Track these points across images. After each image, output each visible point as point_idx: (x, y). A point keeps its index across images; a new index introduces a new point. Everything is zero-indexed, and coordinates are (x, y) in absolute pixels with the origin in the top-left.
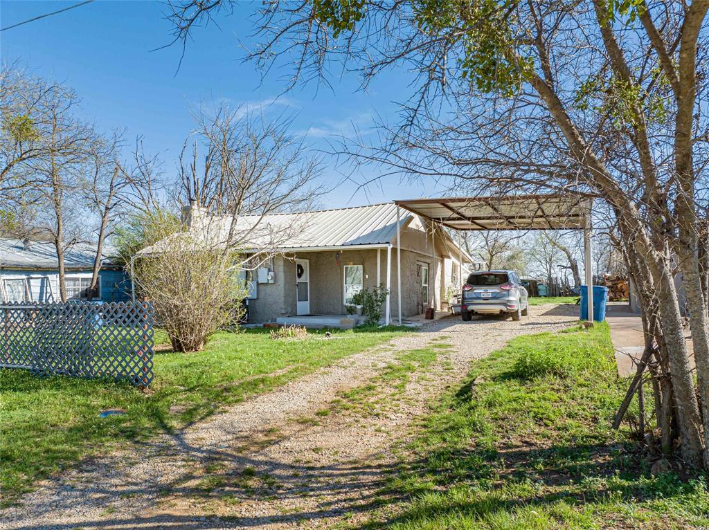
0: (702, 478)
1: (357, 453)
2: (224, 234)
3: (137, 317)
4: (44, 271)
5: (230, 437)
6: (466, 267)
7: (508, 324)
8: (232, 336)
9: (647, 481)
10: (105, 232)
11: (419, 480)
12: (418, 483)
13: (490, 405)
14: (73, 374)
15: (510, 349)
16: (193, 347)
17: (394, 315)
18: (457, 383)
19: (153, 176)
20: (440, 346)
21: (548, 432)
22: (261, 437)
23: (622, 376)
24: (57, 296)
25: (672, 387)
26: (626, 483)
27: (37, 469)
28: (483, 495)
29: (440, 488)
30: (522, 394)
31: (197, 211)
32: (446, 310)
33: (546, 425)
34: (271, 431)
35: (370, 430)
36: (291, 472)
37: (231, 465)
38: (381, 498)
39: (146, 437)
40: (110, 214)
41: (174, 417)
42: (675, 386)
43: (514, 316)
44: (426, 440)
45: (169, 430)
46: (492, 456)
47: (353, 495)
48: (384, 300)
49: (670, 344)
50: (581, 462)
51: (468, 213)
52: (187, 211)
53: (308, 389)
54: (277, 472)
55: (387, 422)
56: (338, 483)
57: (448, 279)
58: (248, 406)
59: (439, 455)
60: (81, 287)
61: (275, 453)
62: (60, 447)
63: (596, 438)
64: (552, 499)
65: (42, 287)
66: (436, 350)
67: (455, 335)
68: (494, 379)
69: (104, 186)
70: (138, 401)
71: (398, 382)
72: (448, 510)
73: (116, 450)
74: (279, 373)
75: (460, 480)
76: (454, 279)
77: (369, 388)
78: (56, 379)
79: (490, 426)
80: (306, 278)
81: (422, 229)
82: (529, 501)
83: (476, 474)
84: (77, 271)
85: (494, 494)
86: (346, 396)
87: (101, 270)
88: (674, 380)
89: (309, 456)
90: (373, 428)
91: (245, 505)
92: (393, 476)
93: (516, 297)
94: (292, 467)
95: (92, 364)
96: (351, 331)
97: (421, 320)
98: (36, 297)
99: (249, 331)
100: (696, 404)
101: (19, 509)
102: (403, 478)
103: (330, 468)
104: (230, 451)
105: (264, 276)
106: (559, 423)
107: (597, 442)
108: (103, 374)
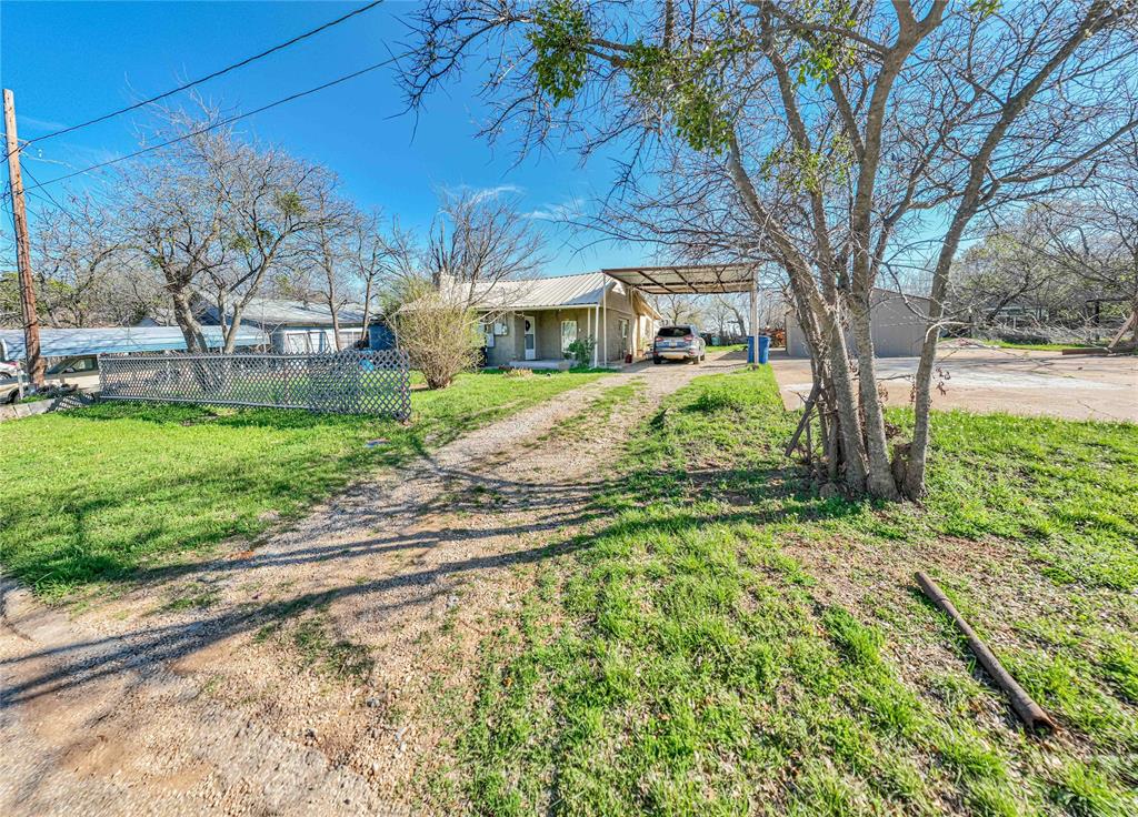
0: (867, 500)
1: (571, 473)
2: (465, 296)
3: (395, 362)
4: (323, 326)
5: (466, 459)
6: (656, 322)
7: (690, 367)
8: (474, 375)
9: (818, 502)
10: (371, 295)
11: (622, 497)
12: (620, 499)
13: (679, 432)
14: (344, 411)
15: (692, 387)
16: (443, 385)
17: (601, 360)
18: (651, 414)
19: (408, 247)
20: (637, 384)
21: (729, 457)
22: (493, 459)
23: (788, 409)
24: (334, 348)
25: (839, 421)
26: (799, 504)
27: (311, 496)
28: (677, 512)
29: (639, 504)
30: (705, 423)
31: (444, 276)
32: (641, 356)
33: (727, 450)
34: (500, 453)
35: (582, 452)
36: (515, 488)
37: (466, 483)
38: (589, 512)
39: (406, 463)
40: (374, 279)
41: (430, 444)
42: (842, 422)
43: (695, 361)
44: (627, 462)
45: (426, 456)
46: (682, 476)
47: (567, 509)
48: (593, 348)
49: (839, 385)
50: (758, 485)
51: (658, 280)
52: (436, 277)
53: (532, 419)
54: (504, 489)
55: (595, 445)
56: (554, 498)
57: (643, 332)
58: (482, 433)
59: (638, 475)
60: (354, 339)
61: (503, 473)
62: (331, 476)
63: (770, 463)
64: (736, 518)
65: (321, 339)
66: (634, 387)
67: (648, 375)
68: (681, 411)
69: (367, 255)
70: (399, 432)
71: (603, 413)
72: (646, 526)
73: (381, 475)
74: (509, 405)
75: (656, 498)
76: (647, 332)
77: (581, 418)
78: (329, 416)
79: (679, 450)
80: (532, 331)
81: (623, 293)
82: (716, 518)
83: (670, 492)
84: (349, 326)
85: (686, 511)
86: (562, 424)
87: (370, 326)
88: (841, 417)
89: (532, 475)
90: (584, 451)
91: (475, 519)
92: (600, 493)
93: (696, 345)
94: (517, 484)
95: (359, 402)
96: (567, 373)
97: (622, 364)
98: (316, 349)
99: (486, 372)
100: (861, 436)
101: (295, 533)
102: (608, 495)
103: (547, 485)
104: (465, 471)
105: (499, 329)
106: (737, 450)
107: (770, 467)
108: (369, 411)
